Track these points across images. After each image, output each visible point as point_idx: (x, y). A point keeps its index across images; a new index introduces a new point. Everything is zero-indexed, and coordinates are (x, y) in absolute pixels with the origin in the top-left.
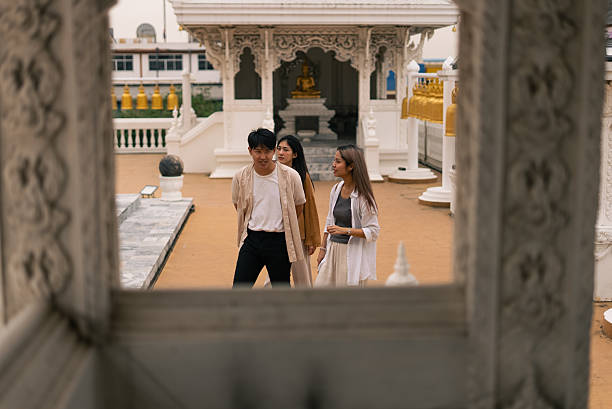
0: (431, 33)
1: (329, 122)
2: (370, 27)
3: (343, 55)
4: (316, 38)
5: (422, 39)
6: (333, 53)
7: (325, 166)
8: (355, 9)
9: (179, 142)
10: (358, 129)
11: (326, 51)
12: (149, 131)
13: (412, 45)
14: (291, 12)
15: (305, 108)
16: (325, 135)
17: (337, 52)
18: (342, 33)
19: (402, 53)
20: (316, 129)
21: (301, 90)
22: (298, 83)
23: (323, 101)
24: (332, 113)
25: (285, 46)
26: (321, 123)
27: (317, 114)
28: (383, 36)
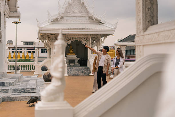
0: (106, 37)
1: (78, 61)
2: (91, 35)
3: (83, 42)
4: (76, 38)
5: (104, 38)
6: (81, 42)
7: (80, 72)
8: (88, 30)
9: (38, 66)
10: (88, 62)
11: (79, 41)
12: (24, 65)
13: (102, 40)
14: (71, 30)
15: (71, 57)
16: (77, 65)
17: (82, 42)
18: (83, 36)
19: (99, 42)
20: (75, 63)
21: (70, 53)
22: (69, 51)
23: (76, 55)
24: (79, 59)
25: (68, 40)
26: (76, 62)
27: (75, 59)
28: (94, 37)
